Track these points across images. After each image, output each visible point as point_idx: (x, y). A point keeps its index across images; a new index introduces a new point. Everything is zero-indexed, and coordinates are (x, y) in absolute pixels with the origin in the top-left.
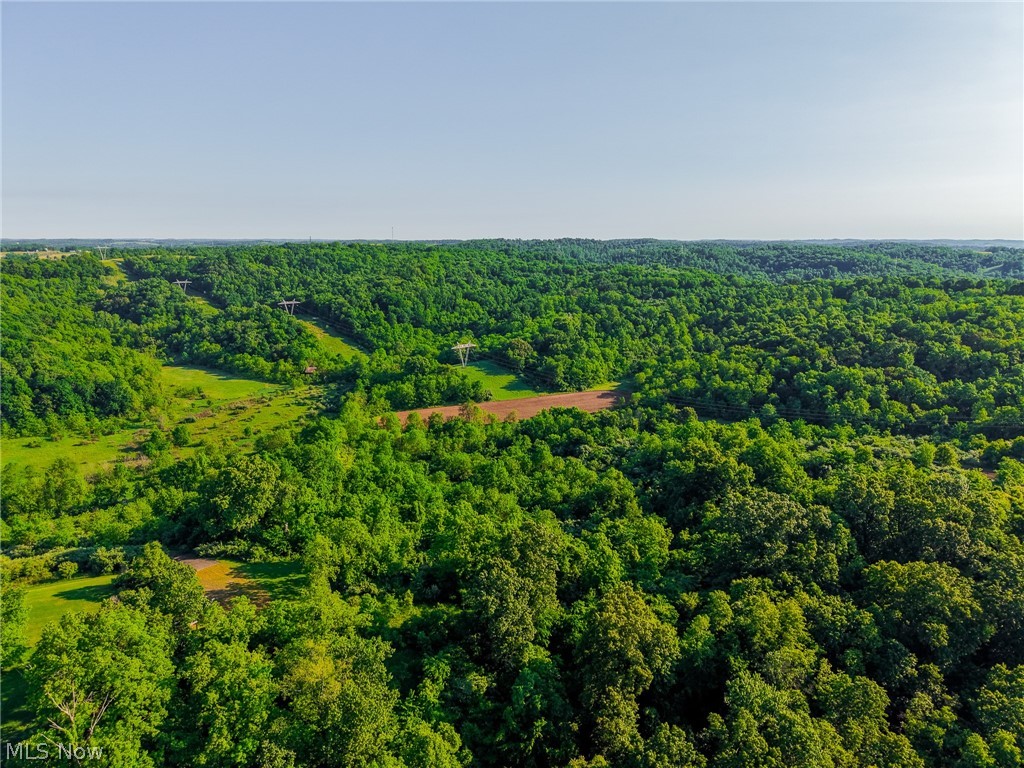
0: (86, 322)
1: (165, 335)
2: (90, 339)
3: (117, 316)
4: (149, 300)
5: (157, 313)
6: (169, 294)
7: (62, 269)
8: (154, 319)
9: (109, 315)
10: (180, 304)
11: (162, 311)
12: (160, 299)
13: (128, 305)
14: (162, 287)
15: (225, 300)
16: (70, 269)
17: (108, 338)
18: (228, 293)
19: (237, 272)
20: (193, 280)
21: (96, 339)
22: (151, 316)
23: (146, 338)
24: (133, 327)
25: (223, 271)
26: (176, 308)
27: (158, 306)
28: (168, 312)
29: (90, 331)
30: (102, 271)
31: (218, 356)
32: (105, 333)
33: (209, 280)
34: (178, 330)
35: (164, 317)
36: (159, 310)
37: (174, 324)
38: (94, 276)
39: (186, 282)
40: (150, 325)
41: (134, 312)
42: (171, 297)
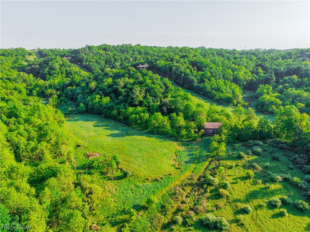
0: (9, 79)
1: (62, 88)
2: (9, 91)
3: (31, 75)
4: (50, 66)
5: (55, 73)
6: (61, 63)
7: (7, 53)
8: (55, 77)
9: (26, 75)
10: (68, 69)
11: (58, 73)
12: (57, 66)
13: (39, 70)
14: (57, 59)
15: (91, 67)
16: (11, 52)
17: (24, 90)
18: (92, 63)
19: (94, 54)
20: (72, 57)
21: (14, 91)
22: (52, 75)
23: (49, 91)
24: (41, 82)
25: (87, 53)
26: (66, 71)
27: (56, 70)
28: (62, 73)
29: (10, 85)
30: (27, 54)
31: (111, 108)
32: (22, 86)
33: (81, 57)
34: (71, 84)
35: (60, 76)
36: (56, 72)
37: (67, 81)
38: (23, 56)
39: (69, 58)
40: (52, 81)
41: (42, 73)
42: (63, 65)
